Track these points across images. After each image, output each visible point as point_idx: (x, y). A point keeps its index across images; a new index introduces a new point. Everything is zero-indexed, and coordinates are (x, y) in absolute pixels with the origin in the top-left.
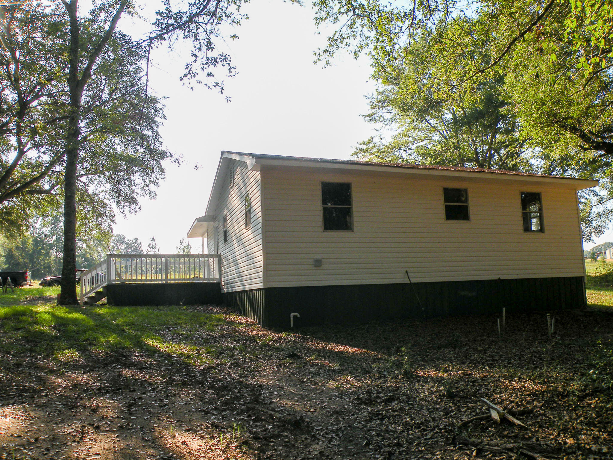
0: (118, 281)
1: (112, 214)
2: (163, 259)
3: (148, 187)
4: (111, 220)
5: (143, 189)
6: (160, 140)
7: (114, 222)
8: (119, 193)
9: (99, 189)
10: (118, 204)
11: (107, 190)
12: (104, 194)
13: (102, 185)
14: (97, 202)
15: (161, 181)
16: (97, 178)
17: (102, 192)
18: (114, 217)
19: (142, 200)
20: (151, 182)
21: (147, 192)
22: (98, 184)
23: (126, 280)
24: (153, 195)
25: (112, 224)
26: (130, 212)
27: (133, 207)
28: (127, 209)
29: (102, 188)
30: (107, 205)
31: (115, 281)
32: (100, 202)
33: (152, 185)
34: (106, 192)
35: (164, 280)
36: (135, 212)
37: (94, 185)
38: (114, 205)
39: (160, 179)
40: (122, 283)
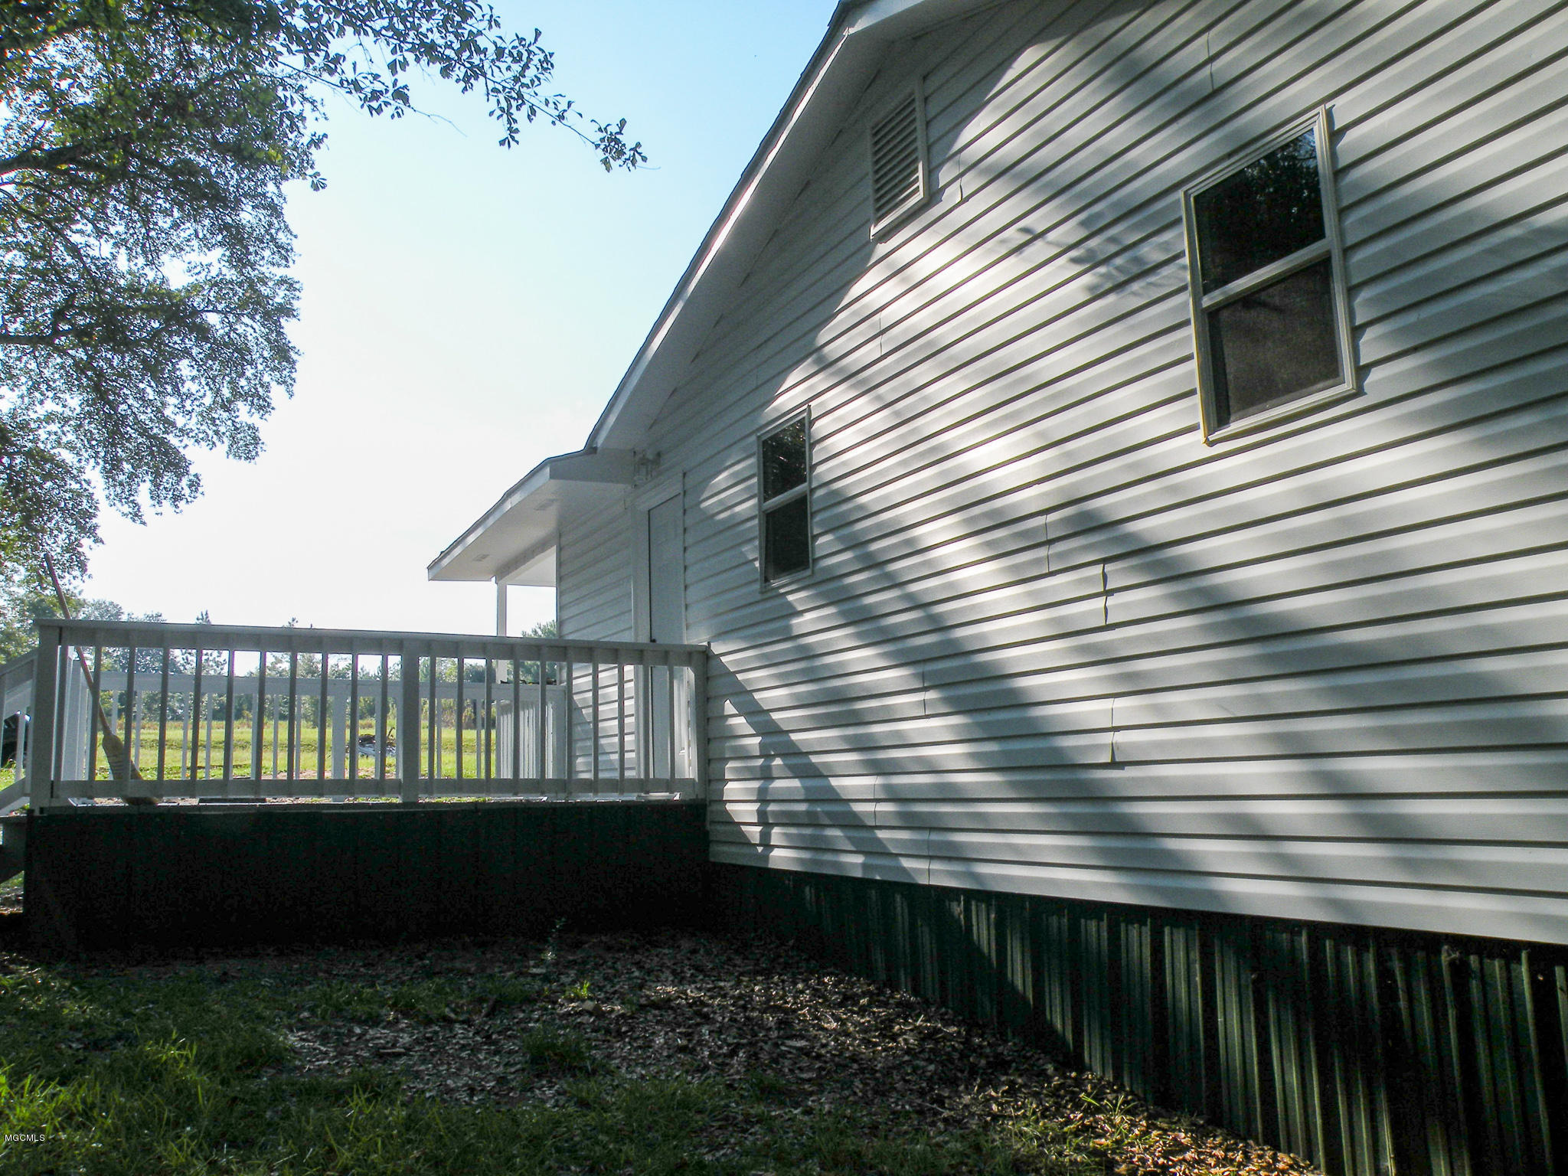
0: (106, 789)
1: (85, 505)
2: (394, 661)
3: (228, 410)
4: (78, 524)
5: (207, 417)
6: (282, 237)
7: (92, 531)
8: (114, 429)
9: (38, 407)
10: (112, 468)
11: (67, 413)
12: (54, 427)
13: (50, 394)
14: (29, 454)
15: (277, 393)
16: (33, 365)
17: (50, 418)
18: (92, 516)
19: (200, 457)
20: (237, 394)
21: (222, 429)
22: (35, 387)
23: (161, 786)
24: (247, 445)
25: (86, 542)
26: (155, 497)
27: (168, 478)
28: (144, 490)
29: (50, 406)
30: (64, 469)
31: (89, 788)
32: (38, 457)
33: (242, 408)
34: (66, 420)
35: (396, 787)
36: (176, 498)
37: (17, 392)
38: (94, 475)
39: (273, 384)
40: (134, 801)
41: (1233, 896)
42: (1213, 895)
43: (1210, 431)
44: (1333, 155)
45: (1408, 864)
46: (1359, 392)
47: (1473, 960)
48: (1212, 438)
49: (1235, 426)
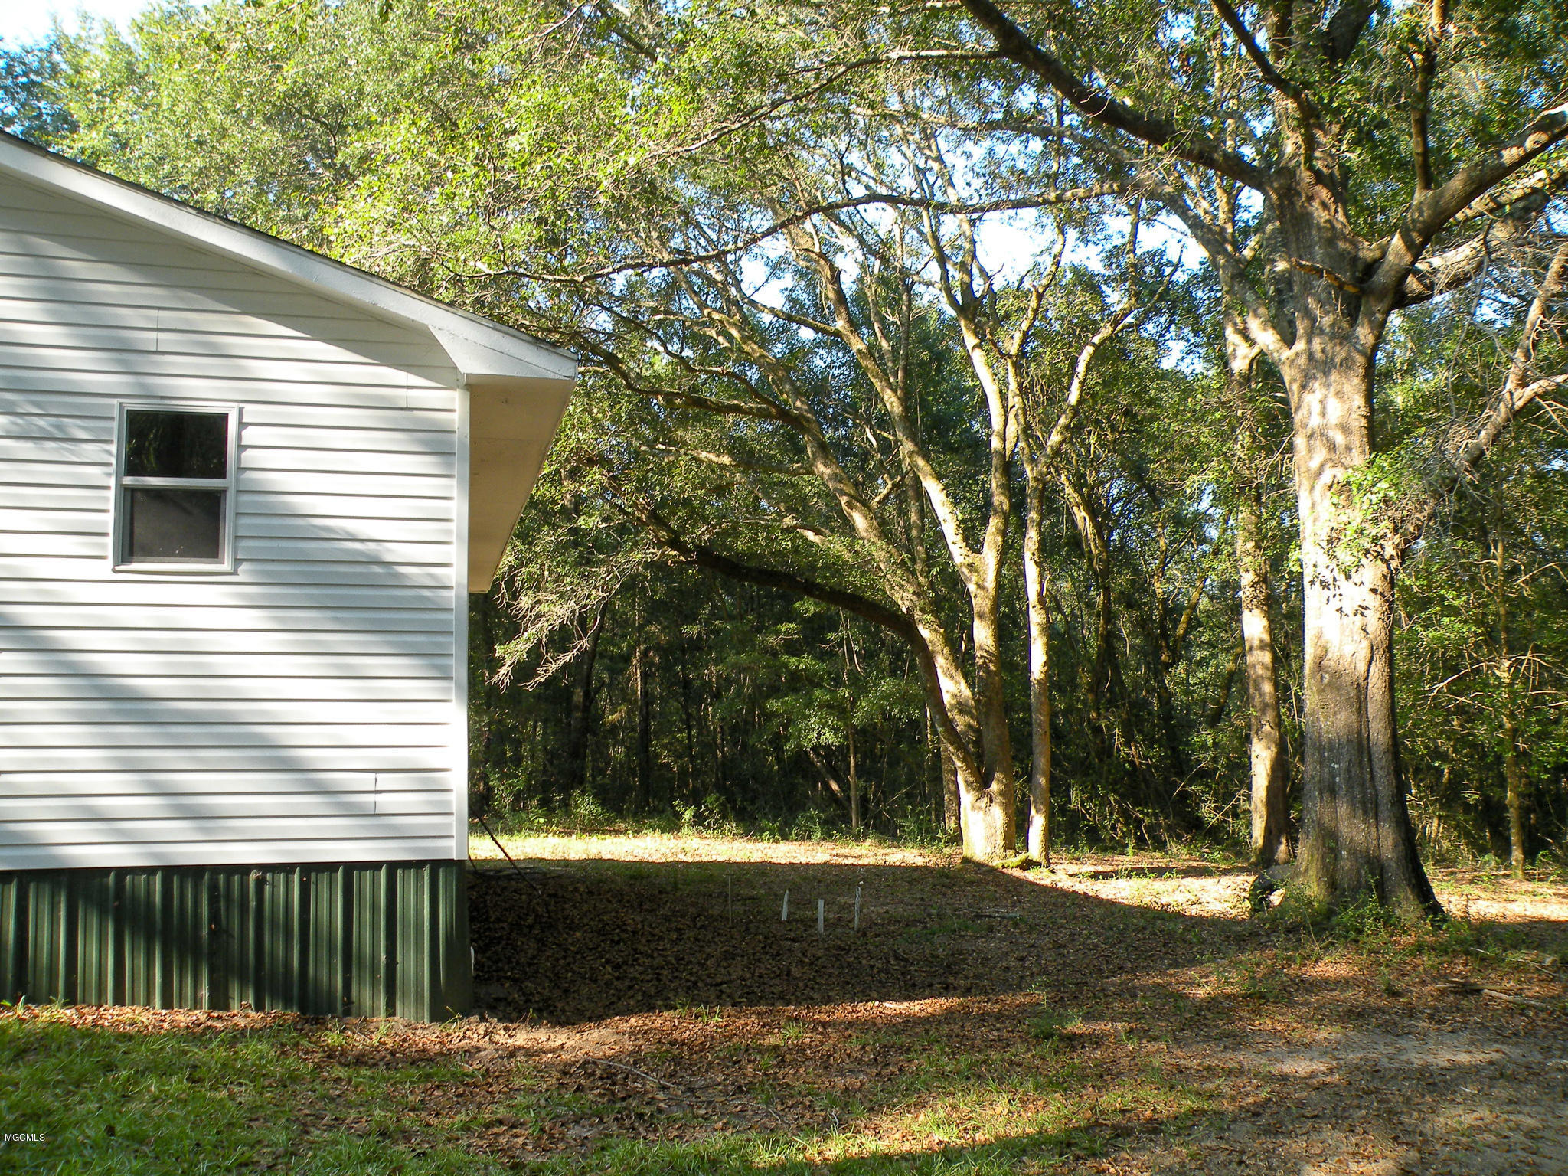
41: (72, 857)
42: (55, 857)
43: (116, 564)
44: (239, 437)
45: (201, 830)
46: (234, 573)
47: (269, 876)
48: (118, 568)
49: (135, 566)
